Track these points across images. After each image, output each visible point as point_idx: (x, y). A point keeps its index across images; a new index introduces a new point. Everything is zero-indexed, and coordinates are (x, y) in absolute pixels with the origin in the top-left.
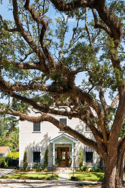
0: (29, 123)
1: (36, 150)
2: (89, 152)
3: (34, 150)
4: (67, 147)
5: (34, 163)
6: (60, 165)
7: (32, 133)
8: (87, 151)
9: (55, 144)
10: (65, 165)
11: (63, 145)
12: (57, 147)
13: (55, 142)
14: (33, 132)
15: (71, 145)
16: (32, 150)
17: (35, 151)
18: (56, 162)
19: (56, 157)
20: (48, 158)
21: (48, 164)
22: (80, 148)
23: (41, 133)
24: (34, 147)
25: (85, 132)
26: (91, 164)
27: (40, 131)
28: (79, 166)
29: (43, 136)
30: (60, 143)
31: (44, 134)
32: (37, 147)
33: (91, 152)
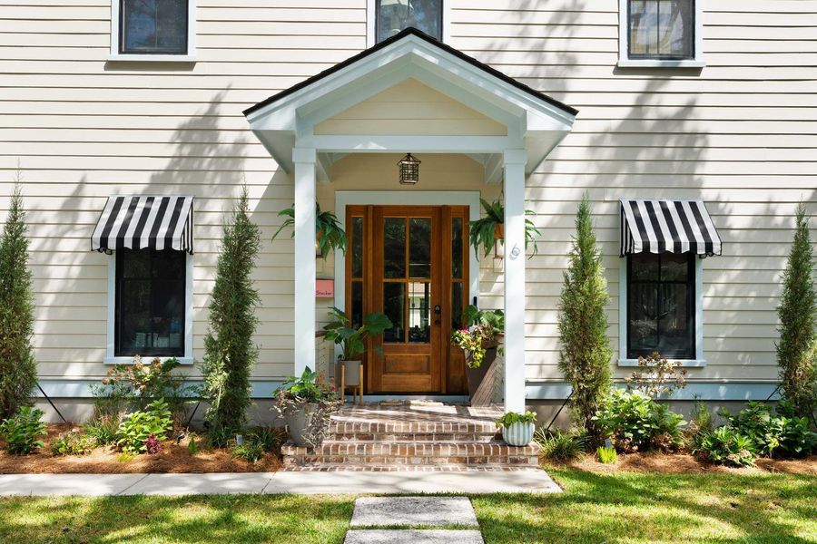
1: (129, 235)
3: (113, 235)
4: (441, 211)
6: (377, 381)
7: (112, 65)
8: (646, 245)
10: (421, 380)
11: (410, 167)
12: (349, 208)
15: (484, 171)
17: (122, 239)
18: (339, 348)
19: (341, 302)
20: (255, 311)
21: (254, 370)
22: (582, 214)
23: (190, 65)
24: (120, 201)
25: (620, 70)
26: (684, 370)
27: (185, 52)
28: (568, 391)
29: (210, 96)
30: (374, 146)
31: (223, 82)
32: (151, 200)
33: (686, 248)
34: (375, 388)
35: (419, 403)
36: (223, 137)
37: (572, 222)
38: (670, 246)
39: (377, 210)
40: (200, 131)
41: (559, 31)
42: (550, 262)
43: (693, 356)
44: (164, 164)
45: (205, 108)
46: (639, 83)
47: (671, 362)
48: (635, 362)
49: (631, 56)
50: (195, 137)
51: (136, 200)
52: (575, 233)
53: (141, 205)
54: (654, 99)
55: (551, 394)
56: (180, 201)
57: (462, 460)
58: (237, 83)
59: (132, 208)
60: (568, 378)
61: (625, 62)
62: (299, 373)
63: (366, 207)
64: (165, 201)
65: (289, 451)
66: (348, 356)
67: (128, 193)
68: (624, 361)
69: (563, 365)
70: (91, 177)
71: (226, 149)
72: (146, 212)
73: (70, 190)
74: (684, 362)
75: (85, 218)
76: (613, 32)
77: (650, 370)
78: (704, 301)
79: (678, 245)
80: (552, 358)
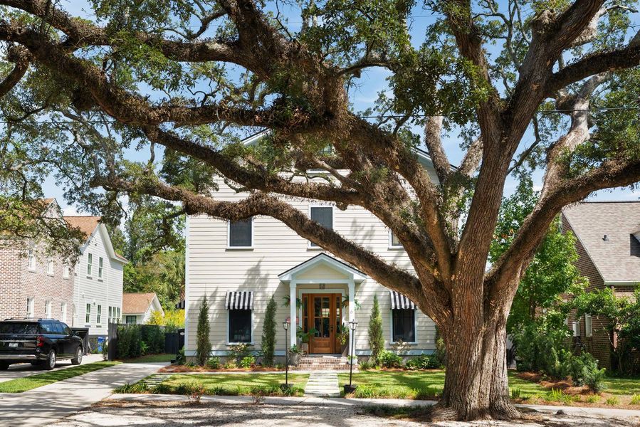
0: (212, 221)
1: (236, 305)
2: (401, 309)
3: (231, 305)
4: (333, 295)
5: (231, 344)
6: (312, 349)
7: (227, 250)
8: (396, 306)
9: (298, 285)
10: (326, 349)
11: (322, 286)
12: (303, 295)
13: (297, 278)
14: (229, 247)
15: (345, 287)
16: (227, 305)
17: (234, 306)
18: (301, 339)
19: (301, 325)
20: (276, 328)
21: (276, 347)
22: (375, 297)
23: (252, 250)
24: (231, 293)
25: (389, 250)
26: (410, 345)
27: (251, 245)
28: (371, 353)
29: (259, 259)
30: (311, 282)
31: (262, 255)
32: (240, 293)
33: (408, 307)
34: (312, 352)
35: (325, 357)
36: (262, 272)
37: (373, 298)
38: (403, 307)
39: (312, 295)
40: (255, 271)
41: (368, 237)
42: (364, 311)
43: (414, 341)
44: (243, 281)
45: (256, 264)
46: (394, 253)
47: (404, 343)
48: (394, 343)
49: (393, 245)
50: (253, 273)
51: (236, 293)
52: (373, 303)
53: (238, 295)
54: (399, 259)
55: (366, 353)
56: (250, 293)
57: (337, 369)
58: (266, 255)
59: (235, 296)
60: (371, 347)
61: (391, 247)
62: (292, 345)
63: (309, 294)
64: (245, 293)
65: (290, 366)
66: (303, 342)
67: (233, 290)
68: (392, 343)
69: (370, 344)
70: (220, 285)
71: (263, 276)
72: (240, 297)
73: (214, 290)
74: (410, 343)
75: (218, 299)
76: (387, 237)
77: (399, 345)
78: (416, 323)
79: (406, 307)
80: (366, 342)
